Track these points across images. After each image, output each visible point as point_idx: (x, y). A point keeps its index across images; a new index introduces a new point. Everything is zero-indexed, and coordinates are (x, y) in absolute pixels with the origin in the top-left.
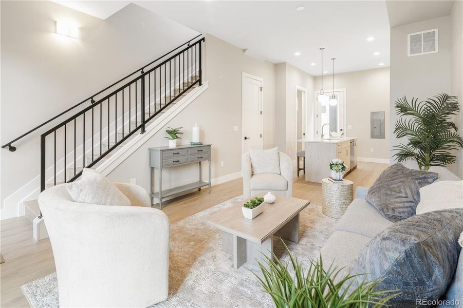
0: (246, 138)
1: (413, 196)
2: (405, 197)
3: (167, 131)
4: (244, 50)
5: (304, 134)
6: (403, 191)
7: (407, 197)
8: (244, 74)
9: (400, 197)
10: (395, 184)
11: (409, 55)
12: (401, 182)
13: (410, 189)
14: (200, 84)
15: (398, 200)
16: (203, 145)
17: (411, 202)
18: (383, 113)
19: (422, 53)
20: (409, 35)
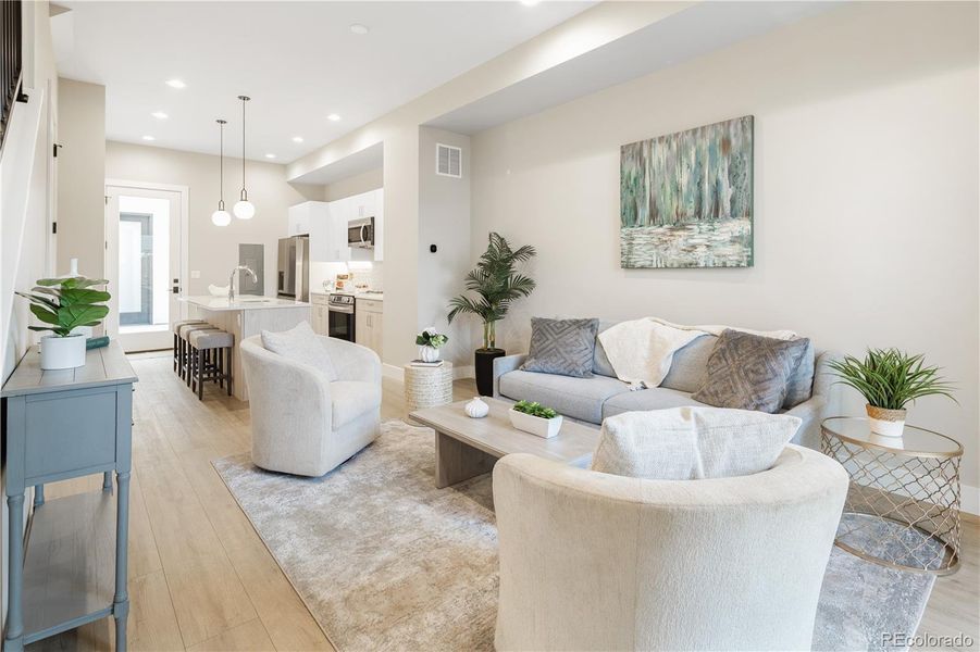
11: (437, 173)
12: (576, 334)
13: (587, 339)
18: (262, 246)
19: (449, 175)
20: (438, 145)
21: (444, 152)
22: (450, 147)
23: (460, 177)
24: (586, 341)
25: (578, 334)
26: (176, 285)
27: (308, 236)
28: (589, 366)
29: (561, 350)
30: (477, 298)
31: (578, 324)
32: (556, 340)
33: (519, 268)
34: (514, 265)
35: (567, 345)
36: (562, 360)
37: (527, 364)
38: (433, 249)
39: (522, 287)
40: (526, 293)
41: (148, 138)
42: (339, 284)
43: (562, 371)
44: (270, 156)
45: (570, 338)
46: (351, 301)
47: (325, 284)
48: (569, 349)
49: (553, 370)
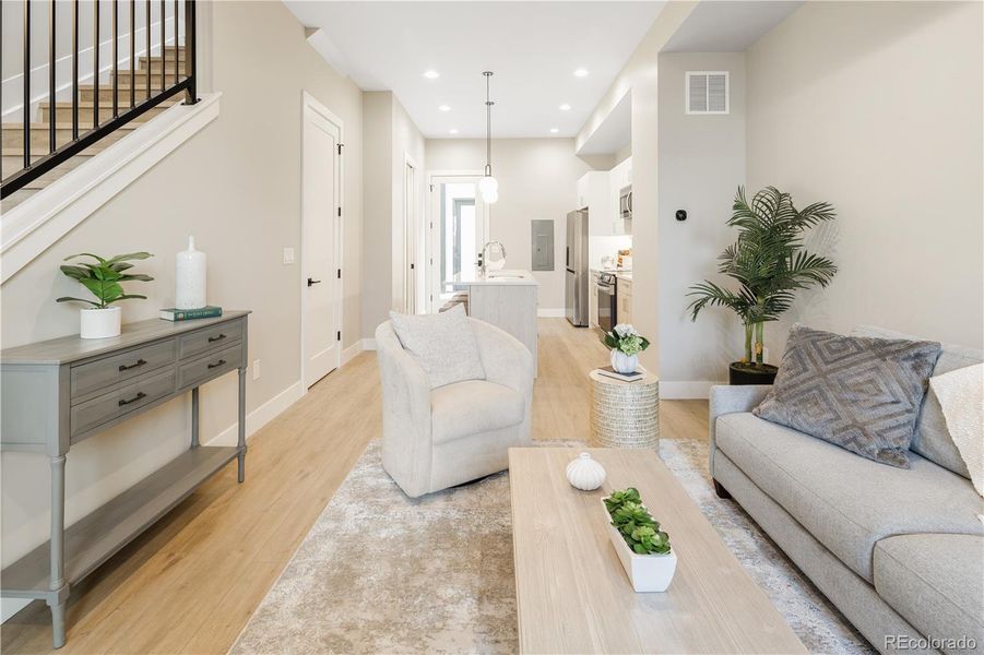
0: (310, 282)
1: (909, 398)
2: (893, 402)
3: (67, 271)
4: (309, 31)
5: (412, 266)
6: (883, 388)
7: (897, 402)
8: (309, 100)
9: (882, 404)
10: (859, 374)
11: (688, 112)
12: (872, 369)
13: (900, 382)
14: (193, 100)
15: (882, 411)
16: (224, 317)
17: (908, 411)
18: (551, 222)
19: (707, 112)
20: (688, 74)
21: (698, 84)
22: (708, 73)
23: (727, 112)
24: (896, 387)
25: (876, 368)
26: (481, 259)
27: (587, 209)
28: (898, 438)
29: (830, 395)
30: (734, 287)
31: (882, 350)
32: (824, 375)
33: (807, 240)
34: (798, 236)
35: (845, 387)
36: (830, 415)
37: (763, 406)
38: (681, 215)
39: (815, 271)
40: (823, 282)
41: (454, 132)
42: (620, 260)
43: (828, 436)
44: (554, 131)
45: (857, 375)
46: (612, 281)
47: (604, 261)
48: (849, 396)
49: (810, 431)
